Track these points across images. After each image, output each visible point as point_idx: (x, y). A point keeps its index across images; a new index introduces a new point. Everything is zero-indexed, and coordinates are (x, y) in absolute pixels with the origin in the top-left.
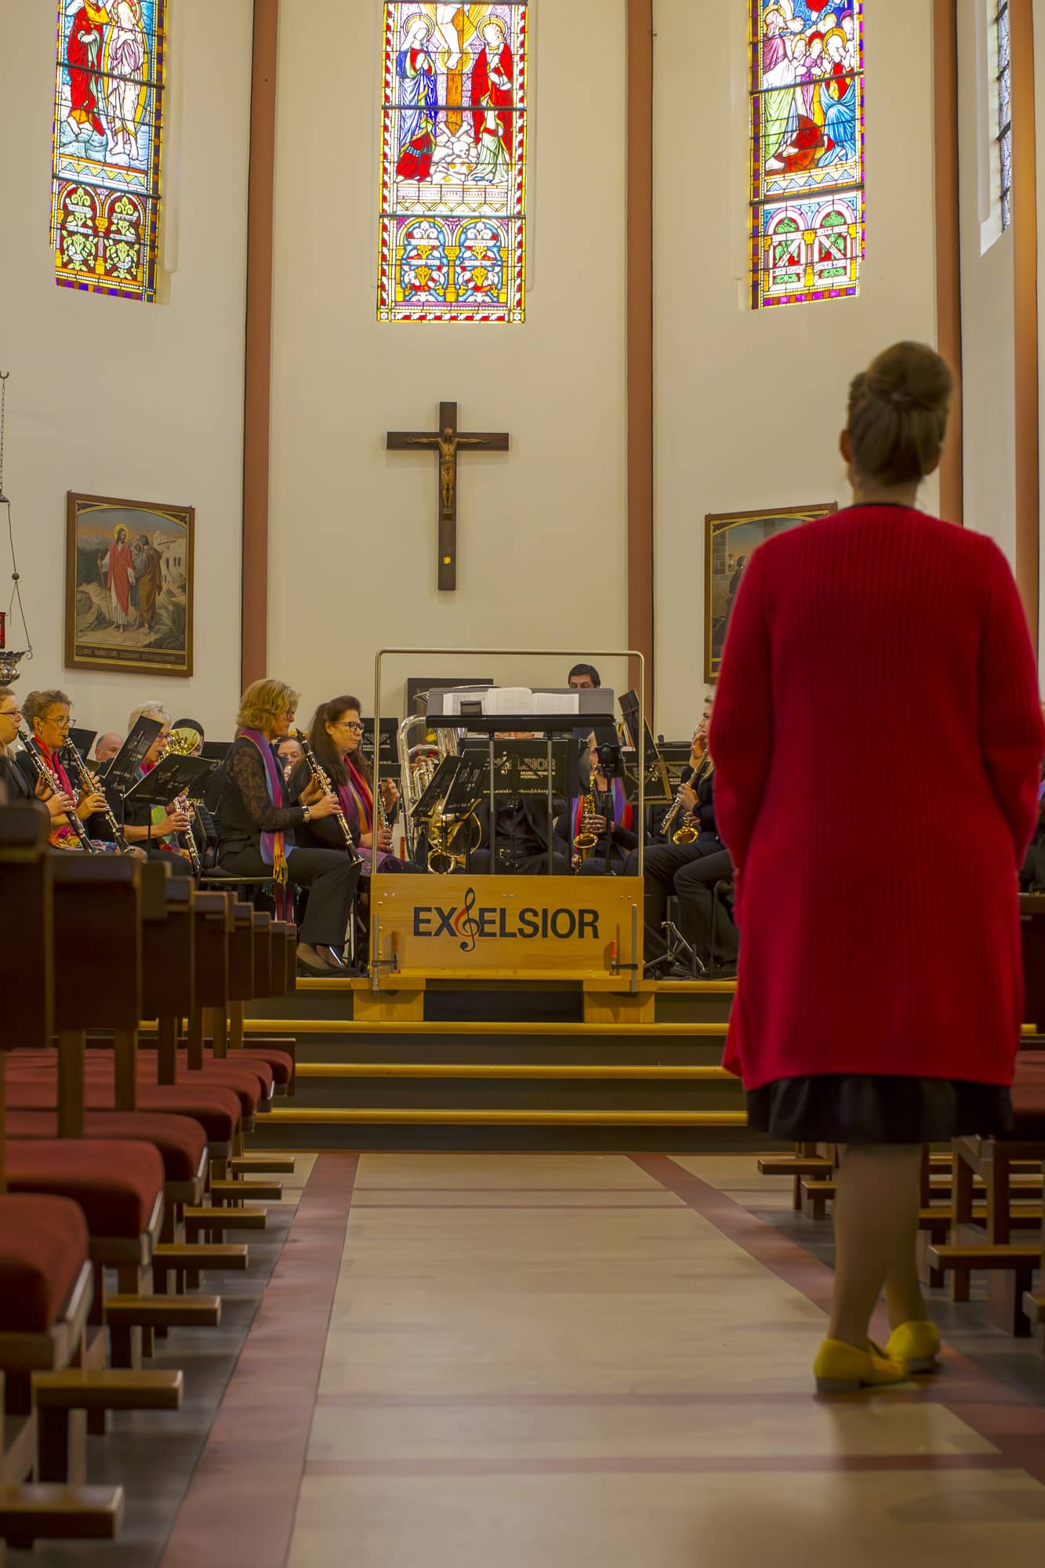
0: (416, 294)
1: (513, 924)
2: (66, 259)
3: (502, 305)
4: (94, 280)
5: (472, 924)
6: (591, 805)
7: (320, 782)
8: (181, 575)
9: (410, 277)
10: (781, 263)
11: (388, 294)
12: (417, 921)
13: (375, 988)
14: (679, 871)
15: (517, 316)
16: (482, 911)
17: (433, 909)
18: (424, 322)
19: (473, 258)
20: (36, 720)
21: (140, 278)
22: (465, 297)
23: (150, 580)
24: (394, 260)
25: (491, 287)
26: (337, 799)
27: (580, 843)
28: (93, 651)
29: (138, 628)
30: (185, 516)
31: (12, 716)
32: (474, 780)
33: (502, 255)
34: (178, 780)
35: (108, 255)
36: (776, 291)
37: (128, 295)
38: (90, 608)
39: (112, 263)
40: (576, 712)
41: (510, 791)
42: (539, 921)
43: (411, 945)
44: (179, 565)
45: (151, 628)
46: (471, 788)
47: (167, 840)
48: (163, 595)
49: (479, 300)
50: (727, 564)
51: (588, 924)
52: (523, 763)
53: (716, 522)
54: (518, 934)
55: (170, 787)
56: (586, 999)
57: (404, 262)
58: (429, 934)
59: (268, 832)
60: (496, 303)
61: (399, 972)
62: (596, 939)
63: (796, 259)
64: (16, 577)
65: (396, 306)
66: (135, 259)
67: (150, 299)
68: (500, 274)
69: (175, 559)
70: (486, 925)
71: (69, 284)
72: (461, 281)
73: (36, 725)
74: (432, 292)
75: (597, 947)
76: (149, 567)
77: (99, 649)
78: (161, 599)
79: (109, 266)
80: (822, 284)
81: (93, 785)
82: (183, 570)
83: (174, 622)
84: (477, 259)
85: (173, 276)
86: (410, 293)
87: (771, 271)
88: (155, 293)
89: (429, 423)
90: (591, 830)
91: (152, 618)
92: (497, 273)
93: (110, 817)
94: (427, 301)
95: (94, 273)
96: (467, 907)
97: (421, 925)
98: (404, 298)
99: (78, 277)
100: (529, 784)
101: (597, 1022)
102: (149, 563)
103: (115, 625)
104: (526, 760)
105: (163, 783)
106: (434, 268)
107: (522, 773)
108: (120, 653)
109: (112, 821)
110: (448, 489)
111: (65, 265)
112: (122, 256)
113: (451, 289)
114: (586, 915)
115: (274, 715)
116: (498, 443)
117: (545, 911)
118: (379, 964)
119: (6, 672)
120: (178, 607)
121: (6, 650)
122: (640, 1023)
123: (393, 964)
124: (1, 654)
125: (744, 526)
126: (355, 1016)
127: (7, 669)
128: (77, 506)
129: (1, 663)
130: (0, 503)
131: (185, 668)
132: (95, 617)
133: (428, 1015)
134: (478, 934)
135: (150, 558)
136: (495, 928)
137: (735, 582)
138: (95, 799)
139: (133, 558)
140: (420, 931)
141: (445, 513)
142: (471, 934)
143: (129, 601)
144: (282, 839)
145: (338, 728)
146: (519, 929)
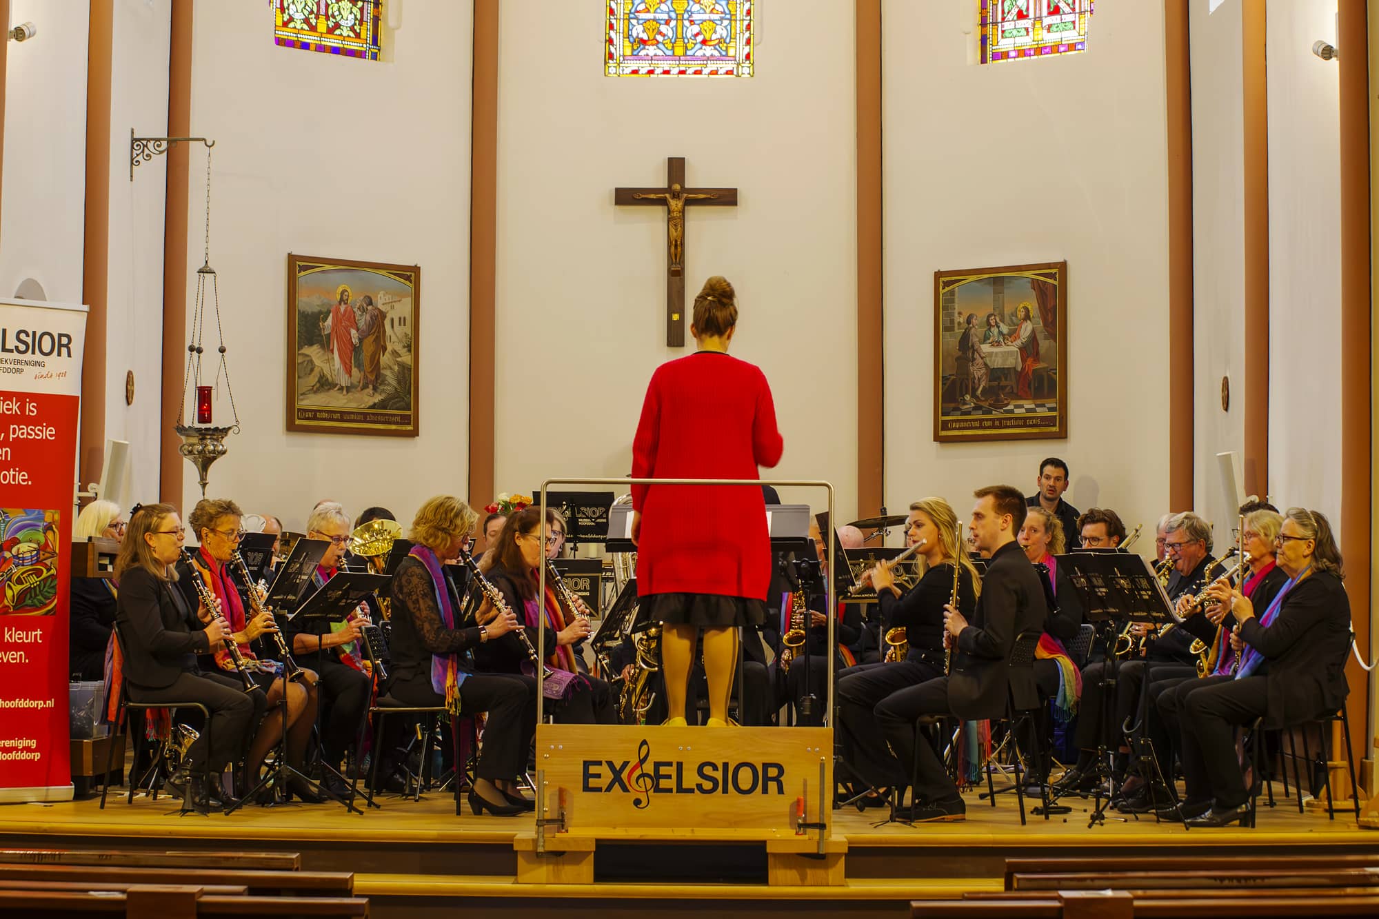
0: (644, 48)
1: (691, 778)
2: (286, 17)
3: (732, 58)
4: (316, 38)
5: (646, 778)
6: (801, 599)
8: (406, 335)
9: (638, 31)
10: (1009, 17)
11: (616, 49)
12: (587, 776)
13: (540, 849)
15: (745, 69)
16: (657, 765)
17: (604, 763)
18: (652, 75)
19: (702, 11)
21: (363, 35)
22: (693, 51)
23: (375, 340)
24: (622, 14)
25: (721, 40)
28: (315, 414)
29: (362, 390)
30: (410, 274)
31: (174, 534)
33: (730, 8)
34: (350, 597)
35: (330, 13)
36: (1005, 45)
37: (351, 53)
38: (312, 370)
39: (334, 21)
42: (718, 775)
43: (580, 801)
44: (405, 325)
45: (375, 389)
47: (348, 649)
48: (389, 356)
49: (708, 54)
50: (956, 321)
51: (773, 779)
53: (946, 279)
54: (696, 789)
55: (341, 604)
56: (771, 861)
57: (632, 16)
58: (599, 790)
59: (441, 656)
60: (724, 57)
61: (567, 831)
62: (782, 795)
63: (1025, 13)
64: (222, 350)
65: (624, 60)
66: (359, 17)
67: (375, 57)
68: (729, 27)
69: (400, 318)
70: (661, 780)
71: (290, 44)
72: (689, 35)
74: (660, 46)
75: (782, 804)
76: (372, 329)
77: (321, 411)
78: (385, 359)
79: (331, 24)
80: (1050, 38)
82: (408, 329)
83: (399, 382)
84: (705, 12)
85: (397, 32)
86: (638, 48)
87: (1000, 25)
88: (379, 50)
89: (657, 179)
91: (377, 378)
92: (726, 27)
94: (655, 55)
95: (317, 32)
96: (641, 760)
97: (591, 780)
98: (632, 53)
99: (299, 35)
101: (783, 884)
102: (374, 324)
103: (338, 386)
105: (334, 601)
106: (663, 22)
108: (343, 415)
110: (676, 246)
111: (285, 24)
112: (345, 13)
113: (680, 43)
114: (770, 769)
116: (727, 198)
117: (726, 765)
118: (545, 823)
119: (212, 447)
120: (404, 367)
121: (212, 426)
122: (828, 886)
123: (560, 822)
124: (206, 429)
125: (974, 283)
126: (520, 879)
127: (213, 445)
128: (298, 269)
129: (206, 438)
130: (205, 275)
131: (410, 428)
132: (317, 380)
133: (599, 877)
134: (652, 790)
135: (374, 318)
136: (671, 783)
137: (965, 341)
138: (264, 618)
139: (356, 318)
140: (590, 786)
141: (673, 269)
142: (644, 789)
143: (353, 362)
144: (455, 665)
145: (528, 540)
146: (697, 785)
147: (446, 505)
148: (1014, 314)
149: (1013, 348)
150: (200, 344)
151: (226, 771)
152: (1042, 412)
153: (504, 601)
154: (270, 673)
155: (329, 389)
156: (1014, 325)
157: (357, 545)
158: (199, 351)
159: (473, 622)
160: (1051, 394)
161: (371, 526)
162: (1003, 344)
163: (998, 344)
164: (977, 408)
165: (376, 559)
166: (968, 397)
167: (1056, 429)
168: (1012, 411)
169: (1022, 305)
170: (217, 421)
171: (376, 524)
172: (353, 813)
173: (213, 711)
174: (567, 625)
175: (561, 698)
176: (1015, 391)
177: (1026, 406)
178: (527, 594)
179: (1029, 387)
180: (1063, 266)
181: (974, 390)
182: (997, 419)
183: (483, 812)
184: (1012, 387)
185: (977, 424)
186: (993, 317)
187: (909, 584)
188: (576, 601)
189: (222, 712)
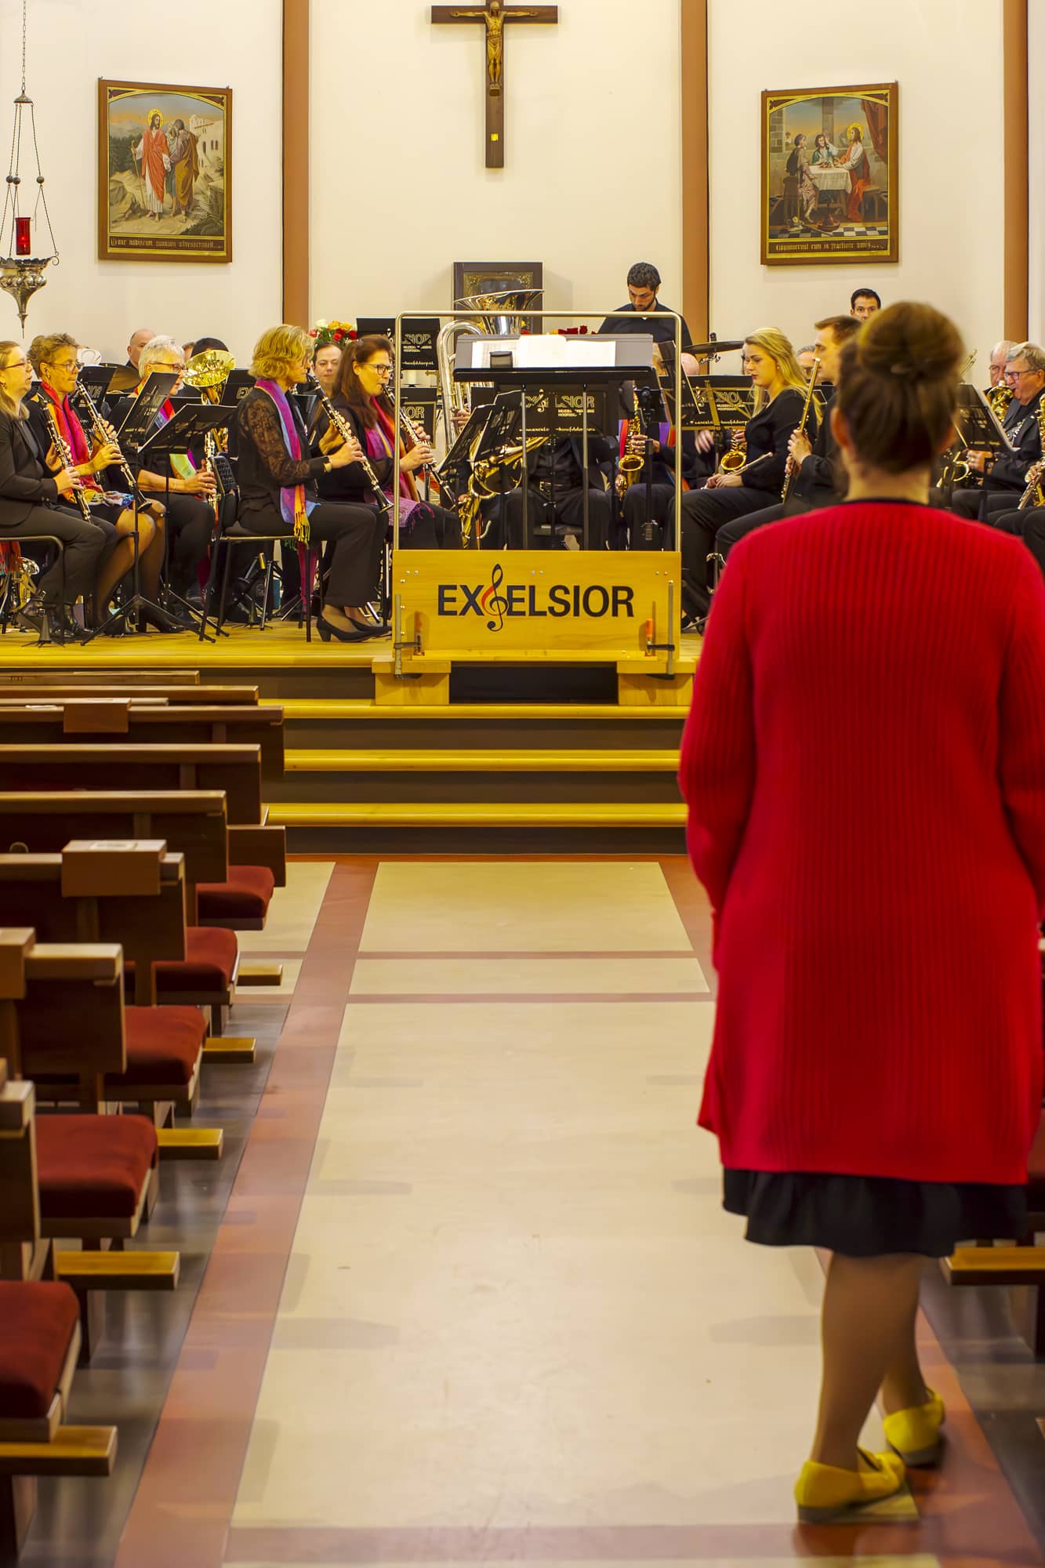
1: (543, 602)
5: (499, 602)
6: (636, 425)
7: (338, 428)
8: (219, 159)
12: (442, 600)
13: (398, 672)
14: (719, 531)
16: (510, 589)
17: (459, 587)
20: (43, 366)
23: (186, 165)
26: (359, 445)
27: (626, 465)
28: (127, 242)
29: (174, 215)
30: (222, 97)
31: (21, 367)
32: (508, 422)
38: (124, 197)
40: (612, 364)
41: (547, 430)
42: (570, 598)
43: (436, 625)
44: (217, 148)
45: (187, 214)
46: (505, 430)
50: (784, 142)
51: (622, 602)
52: (560, 401)
53: (773, 99)
54: (548, 613)
55: (188, 436)
56: (621, 682)
58: (454, 613)
59: (286, 487)
61: (423, 654)
62: (631, 618)
64: (40, 181)
69: (212, 142)
70: (514, 604)
73: (43, 371)
75: (632, 626)
76: (184, 152)
77: (133, 238)
78: (198, 184)
81: (107, 435)
82: (220, 153)
83: (211, 207)
90: (636, 451)
91: (189, 204)
93: (126, 469)
96: (494, 585)
97: (446, 604)
100: (567, 422)
101: (632, 705)
102: (185, 148)
103: (150, 213)
104: (564, 398)
105: (181, 433)
107: (559, 411)
108: (155, 243)
109: (127, 473)
110: (495, 65)
114: (619, 592)
115: (288, 363)
117: (577, 589)
118: (402, 645)
119: (31, 279)
120: (216, 193)
121: (31, 257)
122: (676, 705)
123: (416, 645)
124: (25, 261)
125: (802, 103)
126: (378, 700)
127: (32, 276)
128: (108, 94)
129: (25, 270)
130: (22, 104)
131: (223, 254)
132: (128, 206)
133: (454, 699)
134: (506, 613)
135: (186, 142)
136: (524, 607)
137: (793, 162)
138: (111, 450)
139: (168, 143)
140: (445, 609)
141: (492, 88)
142: (498, 613)
143: (165, 187)
144: (303, 494)
145: (365, 369)
146: (549, 608)
147: (280, 335)
148: (844, 135)
149: (843, 169)
150: (17, 175)
151: (77, 602)
152: (873, 235)
153: (350, 431)
154: (117, 505)
155: (140, 217)
156: (844, 146)
157: (190, 376)
158: (17, 182)
159: (316, 452)
160: (883, 216)
161: (204, 356)
162: (832, 165)
163: (827, 165)
164: (806, 230)
165: (209, 390)
166: (796, 220)
167: (887, 253)
168: (841, 234)
169: (851, 127)
170: (37, 252)
171: (209, 354)
172: (205, 641)
173: (65, 542)
174: (407, 452)
175: (404, 526)
176: (845, 214)
177: (856, 230)
178: (368, 423)
179: (860, 210)
180: (894, 88)
181: (803, 212)
182: (827, 242)
183: (331, 639)
184: (842, 211)
185: (805, 247)
186: (822, 138)
187: (746, 411)
188: (416, 429)
189: (75, 545)
